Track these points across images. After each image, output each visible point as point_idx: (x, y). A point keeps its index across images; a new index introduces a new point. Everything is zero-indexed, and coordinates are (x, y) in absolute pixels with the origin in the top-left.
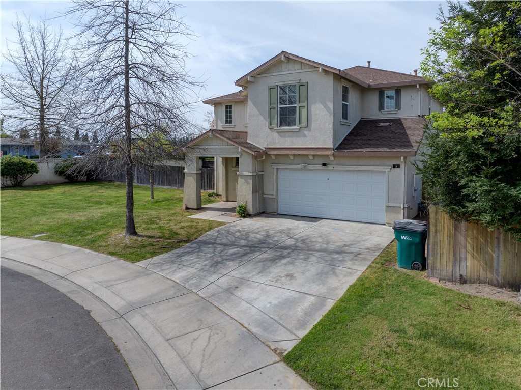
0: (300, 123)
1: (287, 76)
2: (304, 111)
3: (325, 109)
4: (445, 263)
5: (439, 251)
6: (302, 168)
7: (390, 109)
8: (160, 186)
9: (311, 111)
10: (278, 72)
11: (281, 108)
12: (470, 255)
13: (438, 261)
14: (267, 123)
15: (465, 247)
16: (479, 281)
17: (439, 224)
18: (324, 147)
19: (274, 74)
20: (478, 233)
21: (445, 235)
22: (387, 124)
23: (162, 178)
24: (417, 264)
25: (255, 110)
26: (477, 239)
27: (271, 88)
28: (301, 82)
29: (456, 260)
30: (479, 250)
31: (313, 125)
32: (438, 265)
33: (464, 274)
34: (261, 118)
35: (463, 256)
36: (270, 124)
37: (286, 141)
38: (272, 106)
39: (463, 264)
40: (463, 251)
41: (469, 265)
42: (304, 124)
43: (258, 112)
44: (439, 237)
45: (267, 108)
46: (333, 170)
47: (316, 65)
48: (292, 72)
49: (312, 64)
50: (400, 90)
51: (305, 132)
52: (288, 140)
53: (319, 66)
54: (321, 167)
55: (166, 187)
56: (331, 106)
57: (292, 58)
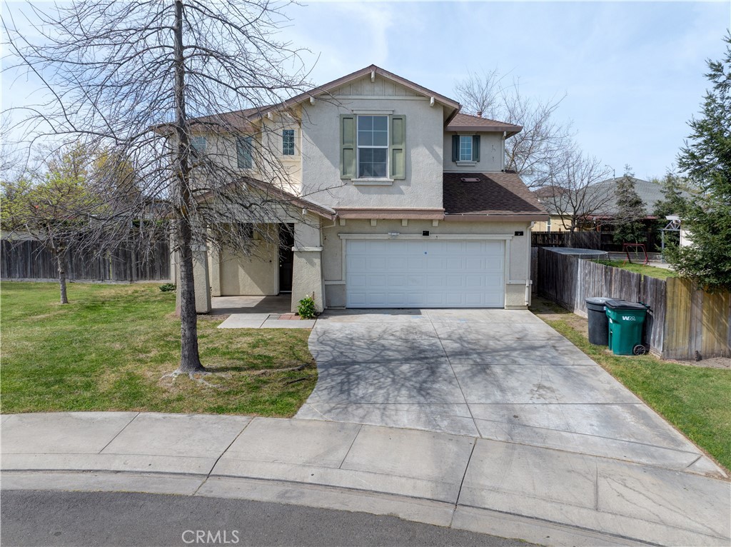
0: (394, 173)
1: (373, 102)
2: (400, 157)
3: (431, 156)
4: (681, 341)
5: (675, 329)
6: (389, 239)
7: (466, 161)
8: (27, 279)
9: (410, 156)
10: (357, 95)
11: (360, 149)
12: (705, 329)
13: (674, 339)
14: (339, 173)
15: (701, 321)
16: (713, 355)
17: (675, 298)
18: (431, 208)
19: (350, 97)
20: (713, 304)
21: (682, 309)
22: (474, 180)
23: (33, 263)
24: (640, 347)
25: (316, 149)
26: (713, 310)
27: (345, 118)
28: (395, 114)
29: (692, 336)
30: (714, 321)
31: (414, 178)
32: (674, 344)
33: (699, 350)
34: (327, 162)
35: (698, 330)
36: (344, 172)
37: (371, 199)
38: (347, 145)
39: (699, 339)
40: (699, 324)
41: (705, 339)
42: (400, 175)
43: (321, 154)
44: (675, 312)
45: (337, 147)
46: (436, 240)
47: (426, 93)
48: (381, 98)
49: (419, 90)
50: (479, 136)
51: (401, 187)
52: (375, 197)
53: (429, 95)
54: (420, 237)
55: (43, 281)
56: (440, 152)
57: (388, 77)
